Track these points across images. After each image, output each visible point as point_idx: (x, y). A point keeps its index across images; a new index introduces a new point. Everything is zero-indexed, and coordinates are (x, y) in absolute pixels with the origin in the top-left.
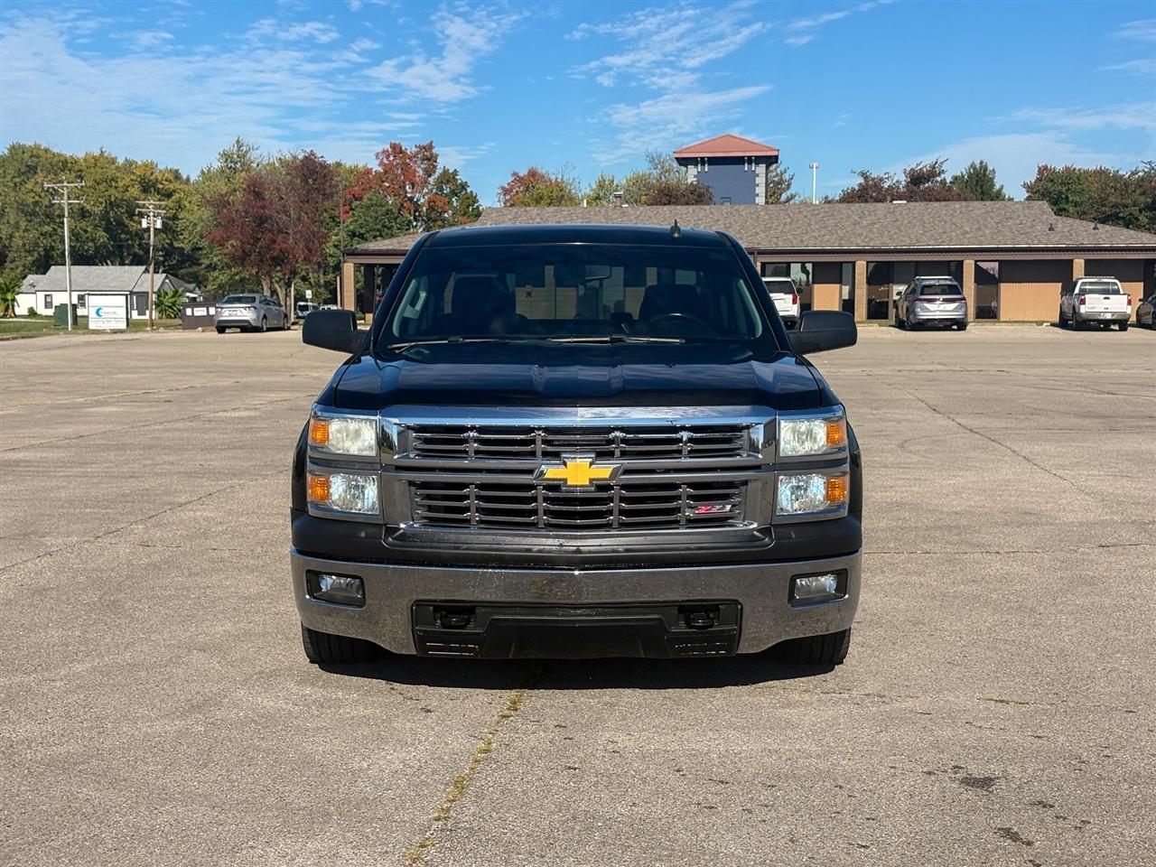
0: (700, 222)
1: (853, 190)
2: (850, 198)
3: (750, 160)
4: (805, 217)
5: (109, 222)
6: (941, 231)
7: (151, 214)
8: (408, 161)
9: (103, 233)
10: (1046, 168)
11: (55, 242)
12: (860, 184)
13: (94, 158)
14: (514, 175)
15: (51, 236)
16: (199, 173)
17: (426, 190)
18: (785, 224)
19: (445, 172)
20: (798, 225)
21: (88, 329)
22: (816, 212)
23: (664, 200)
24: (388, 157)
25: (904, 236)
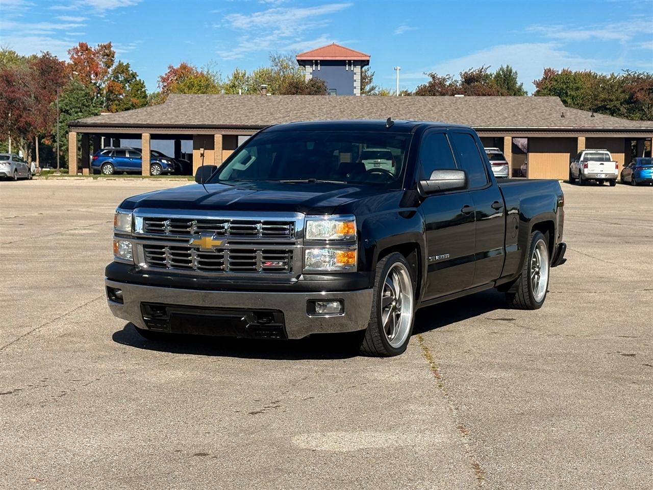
0: (323, 107)
1: (425, 86)
2: (422, 92)
3: (349, 63)
4: (395, 105)
6: (489, 116)
8: (92, 56)
10: (549, 70)
12: (430, 83)
14: (170, 67)
17: (106, 78)
18: (382, 110)
19: (120, 65)
22: (403, 102)
23: (294, 91)
24: (77, 53)
25: (464, 120)
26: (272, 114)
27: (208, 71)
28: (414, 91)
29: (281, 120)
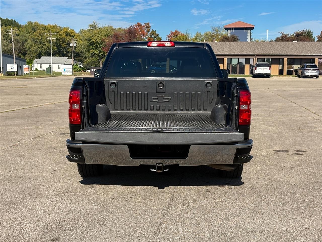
0: (238, 46)
1: (279, 38)
2: (278, 40)
3: (246, 29)
4: (269, 45)
5: (57, 44)
6: (308, 50)
7: (73, 42)
8: (142, 28)
9: (56, 47)
11: (42, 49)
12: (281, 36)
13: (53, 26)
14: (171, 32)
15: (41, 48)
16: (80, 31)
17: (147, 36)
18: (263, 47)
19: (153, 31)
20: (267, 48)
21: (62, 74)
22: (271, 44)
23: (225, 40)
24: (136, 27)
25: (298, 51)
26: (218, 49)
27: (187, 33)
28: (275, 40)
29: (221, 52)
